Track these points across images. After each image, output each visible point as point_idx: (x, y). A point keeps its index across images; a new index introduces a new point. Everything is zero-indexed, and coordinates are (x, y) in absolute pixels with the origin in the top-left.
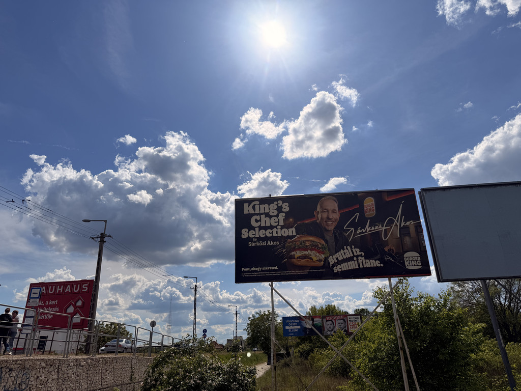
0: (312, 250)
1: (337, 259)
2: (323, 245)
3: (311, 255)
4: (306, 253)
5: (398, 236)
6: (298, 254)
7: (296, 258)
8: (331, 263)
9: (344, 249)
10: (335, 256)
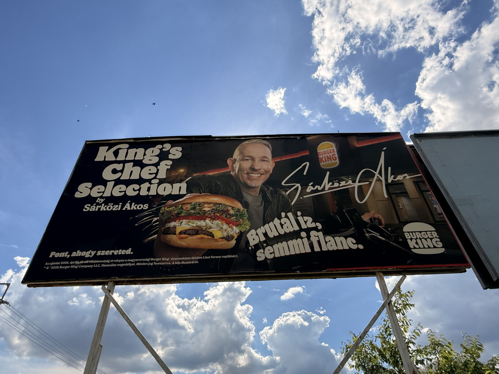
0: (213, 219)
1: (265, 234)
2: (239, 210)
3: (211, 228)
4: (202, 223)
5: (386, 196)
6: (184, 225)
7: (178, 232)
8: (252, 243)
9: (280, 218)
10: (261, 231)
